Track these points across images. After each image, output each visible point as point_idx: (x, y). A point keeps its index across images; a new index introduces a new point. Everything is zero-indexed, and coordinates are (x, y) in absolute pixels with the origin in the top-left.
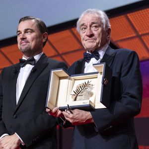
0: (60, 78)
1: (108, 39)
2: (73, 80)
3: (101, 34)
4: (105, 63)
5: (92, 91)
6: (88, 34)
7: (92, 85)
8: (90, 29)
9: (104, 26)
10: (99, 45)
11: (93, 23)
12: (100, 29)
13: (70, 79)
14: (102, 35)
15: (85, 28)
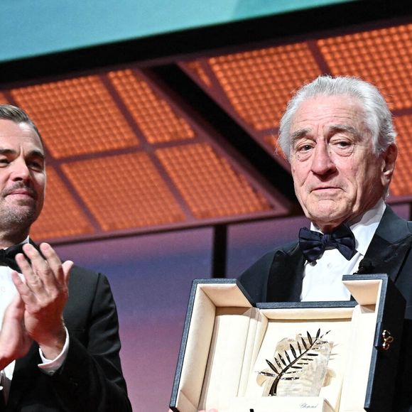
0: (220, 310)
1: (384, 181)
2: (264, 320)
3: (362, 167)
4: (385, 276)
5: (331, 366)
6: (320, 167)
7: (332, 345)
8: (325, 149)
9: (374, 140)
10: (356, 208)
11: (337, 130)
12: (359, 151)
13: (252, 316)
14: (367, 170)
15: (308, 147)
